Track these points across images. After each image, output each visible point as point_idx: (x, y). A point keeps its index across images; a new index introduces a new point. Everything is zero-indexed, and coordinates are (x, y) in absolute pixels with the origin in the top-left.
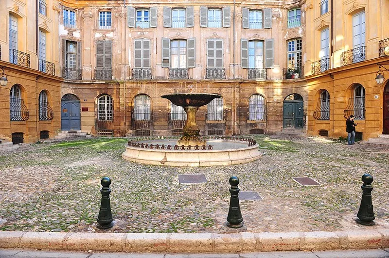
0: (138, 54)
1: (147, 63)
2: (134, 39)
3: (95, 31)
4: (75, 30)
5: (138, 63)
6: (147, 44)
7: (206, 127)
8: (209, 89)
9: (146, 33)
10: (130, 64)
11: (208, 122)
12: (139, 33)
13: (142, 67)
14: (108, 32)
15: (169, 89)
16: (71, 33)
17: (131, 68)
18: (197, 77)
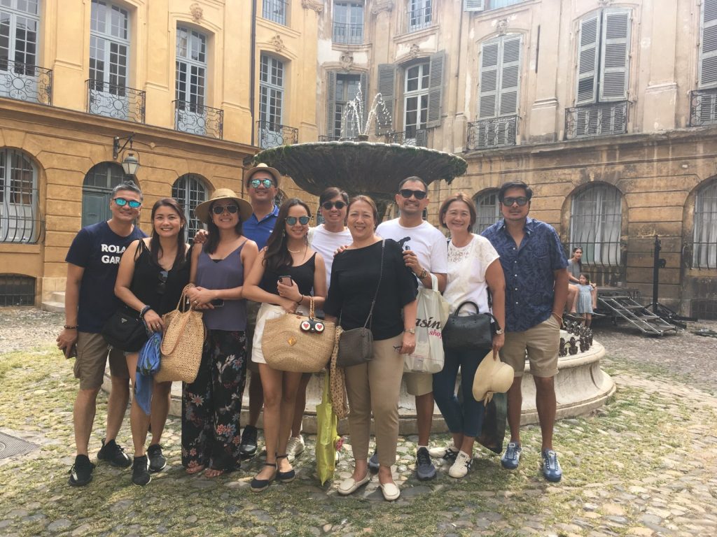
0: (488, 81)
1: (509, 101)
2: (479, 41)
3: (397, 41)
4: (357, 49)
5: (487, 105)
6: (512, 50)
7: (688, 290)
8: (700, 162)
9: (514, 17)
10: (467, 113)
11: (695, 273)
12: (494, 22)
13: (497, 113)
14: (424, 37)
15: (567, 171)
16: (347, 55)
17: (469, 120)
18: (656, 125)
